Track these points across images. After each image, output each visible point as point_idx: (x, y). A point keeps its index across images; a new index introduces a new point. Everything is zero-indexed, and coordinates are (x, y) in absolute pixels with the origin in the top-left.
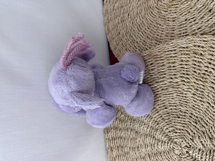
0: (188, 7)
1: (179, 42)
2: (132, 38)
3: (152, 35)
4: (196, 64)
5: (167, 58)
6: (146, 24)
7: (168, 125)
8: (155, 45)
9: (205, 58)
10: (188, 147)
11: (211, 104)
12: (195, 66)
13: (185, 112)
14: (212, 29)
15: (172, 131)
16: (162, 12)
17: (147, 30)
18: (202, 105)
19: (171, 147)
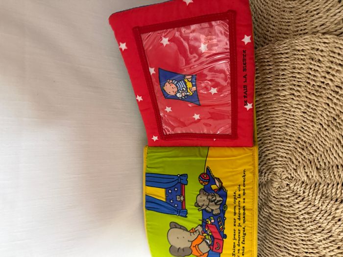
1: (293, 42)
3: (260, 30)
4: (311, 73)
5: (276, 63)
7: (268, 150)
8: (263, 44)
9: (323, 66)
10: (289, 179)
11: (324, 125)
12: (309, 76)
13: (291, 135)
15: (272, 158)
18: (313, 126)
19: (269, 179)
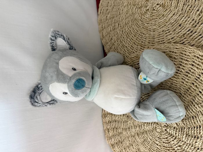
0: (164, 21)
2: (122, 43)
3: (138, 42)
6: (133, 32)
9: (178, 61)
10: (166, 126)
11: (182, 94)
14: (182, 39)
16: (145, 24)
17: (134, 38)
19: (154, 127)
